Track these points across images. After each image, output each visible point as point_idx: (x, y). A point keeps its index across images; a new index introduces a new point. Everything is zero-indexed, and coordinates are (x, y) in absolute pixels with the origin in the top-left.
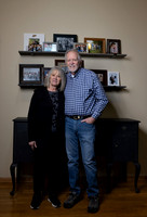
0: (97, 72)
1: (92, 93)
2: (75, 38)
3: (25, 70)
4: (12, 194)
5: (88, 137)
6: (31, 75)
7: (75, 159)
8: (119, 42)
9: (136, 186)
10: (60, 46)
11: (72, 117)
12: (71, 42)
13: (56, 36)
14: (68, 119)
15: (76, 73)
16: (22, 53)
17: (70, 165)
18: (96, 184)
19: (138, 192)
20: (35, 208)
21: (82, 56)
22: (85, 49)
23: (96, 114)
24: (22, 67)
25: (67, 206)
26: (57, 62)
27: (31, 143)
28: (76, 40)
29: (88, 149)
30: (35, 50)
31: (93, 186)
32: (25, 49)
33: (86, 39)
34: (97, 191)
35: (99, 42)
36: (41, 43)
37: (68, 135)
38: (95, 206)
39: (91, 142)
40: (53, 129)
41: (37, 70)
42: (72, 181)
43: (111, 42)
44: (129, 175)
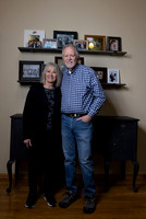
0: (96, 69)
1: (89, 90)
2: (75, 35)
3: (25, 67)
5: (85, 136)
6: (31, 71)
8: (119, 39)
9: (134, 185)
10: (60, 43)
11: (68, 115)
12: (71, 38)
13: (56, 33)
14: (64, 117)
15: (74, 69)
16: (22, 50)
19: (136, 191)
20: (30, 207)
21: (81, 53)
22: (85, 46)
23: (92, 111)
24: (22, 64)
26: (57, 59)
27: (26, 141)
28: (76, 37)
30: (35, 47)
31: (90, 186)
32: (25, 46)
33: (86, 37)
34: (94, 191)
35: (99, 39)
36: (41, 40)
37: (64, 133)
39: (88, 140)
41: (37, 67)
42: (69, 180)
43: (112, 39)
44: (127, 173)
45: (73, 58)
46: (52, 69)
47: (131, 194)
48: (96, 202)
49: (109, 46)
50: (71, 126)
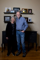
1: (24, 24)
3: (6, 18)
4: (2, 52)
5: (23, 36)
6: (7, 19)
7: (19, 42)
8: (31, 10)
9: (36, 49)
10: (15, 11)
12: (18, 10)
13: (14, 8)
17: (18, 44)
18: (25, 49)
19: (37, 51)
20: (8, 56)
21: (21, 13)
22: (22, 12)
24: (5, 17)
25: (17, 55)
26: (14, 15)
28: (19, 9)
29: (23, 39)
30: (8, 12)
31: (24, 50)
32: (6, 12)
33: (22, 9)
34: (25, 51)
35: (26, 10)
36: (10, 10)
38: (25, 55)
39: (24, 37)
40: (13, 34)
41: (9, 18)
42: (18, 48)
43: (29, 10)
44: (34, 46)
45: (19, 15)
46: (13, 18)
47: (35, 52)
48: (26, 54)
49: (29, 12)
50: (19, 34)
